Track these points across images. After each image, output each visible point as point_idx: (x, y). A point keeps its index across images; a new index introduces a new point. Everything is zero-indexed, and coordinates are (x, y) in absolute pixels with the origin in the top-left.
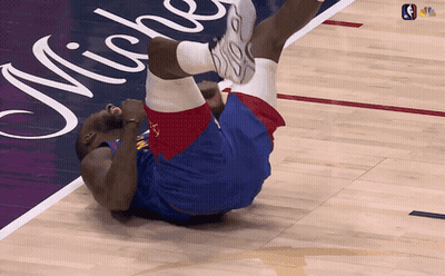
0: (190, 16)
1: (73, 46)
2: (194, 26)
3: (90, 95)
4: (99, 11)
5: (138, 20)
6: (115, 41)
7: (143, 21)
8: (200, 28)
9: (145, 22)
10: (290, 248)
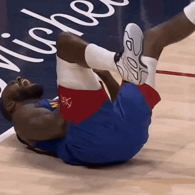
0: (89, 14)
1: (6, 35)
2: (92, 21)
3: (18, 70)
4: (24, 11)
5: (52, 17)
6: (36, 32)
7: (56, 18)
8: (96, 23)
9: (57, 18)
10: (160, 178)
